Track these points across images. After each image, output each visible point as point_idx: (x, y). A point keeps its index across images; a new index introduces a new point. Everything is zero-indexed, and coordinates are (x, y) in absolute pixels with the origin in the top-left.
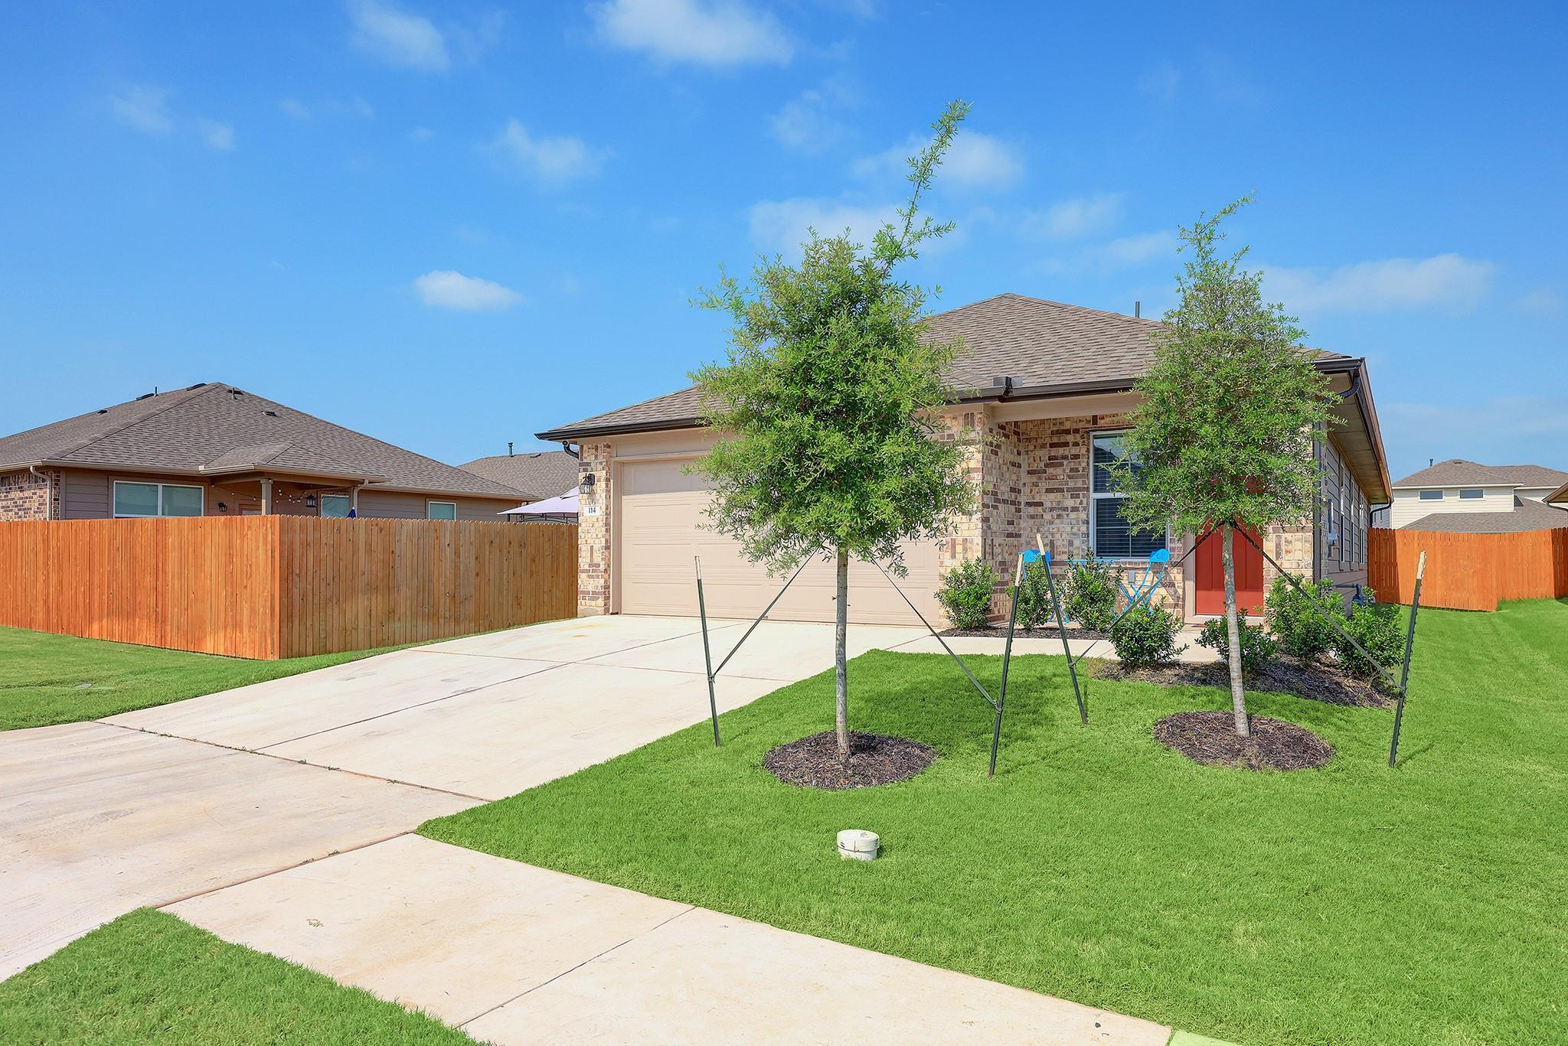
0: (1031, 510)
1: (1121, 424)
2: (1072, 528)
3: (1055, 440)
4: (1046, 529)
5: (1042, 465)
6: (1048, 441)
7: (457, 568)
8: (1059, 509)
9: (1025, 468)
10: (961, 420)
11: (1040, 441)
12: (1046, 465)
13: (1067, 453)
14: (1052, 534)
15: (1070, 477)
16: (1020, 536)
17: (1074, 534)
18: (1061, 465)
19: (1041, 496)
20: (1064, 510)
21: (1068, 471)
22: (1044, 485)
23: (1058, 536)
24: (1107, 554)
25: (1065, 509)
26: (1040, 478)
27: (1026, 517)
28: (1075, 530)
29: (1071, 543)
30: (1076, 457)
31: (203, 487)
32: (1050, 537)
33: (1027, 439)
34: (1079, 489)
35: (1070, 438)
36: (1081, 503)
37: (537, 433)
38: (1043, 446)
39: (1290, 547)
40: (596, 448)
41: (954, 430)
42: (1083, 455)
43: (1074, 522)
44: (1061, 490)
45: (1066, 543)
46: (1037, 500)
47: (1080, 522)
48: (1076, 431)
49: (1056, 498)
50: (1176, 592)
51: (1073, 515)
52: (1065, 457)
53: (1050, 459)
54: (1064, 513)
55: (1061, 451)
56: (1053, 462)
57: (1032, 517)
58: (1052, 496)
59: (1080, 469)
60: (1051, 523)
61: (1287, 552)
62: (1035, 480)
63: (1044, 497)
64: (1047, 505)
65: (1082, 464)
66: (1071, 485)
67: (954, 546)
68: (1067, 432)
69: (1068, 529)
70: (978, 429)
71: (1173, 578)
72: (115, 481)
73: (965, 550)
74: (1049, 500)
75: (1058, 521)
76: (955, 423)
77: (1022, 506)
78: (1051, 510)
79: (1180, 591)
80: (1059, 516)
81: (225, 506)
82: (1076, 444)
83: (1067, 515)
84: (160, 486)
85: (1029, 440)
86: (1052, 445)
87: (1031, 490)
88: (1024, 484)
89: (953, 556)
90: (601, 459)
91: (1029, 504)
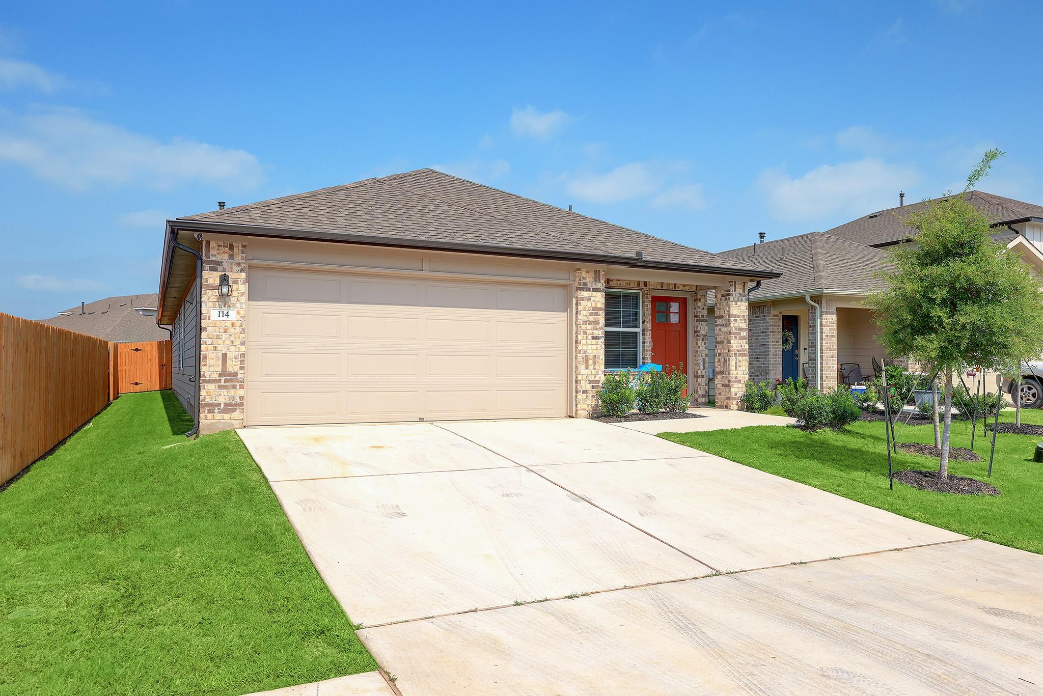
10: (592, 274)
40: (231, 247)
41: (587, 280)
67: (587, 361)
70: (602, 281)
73: (594, 363)
76: (588, 275)
89: (587, 368)
90: (238, 259)
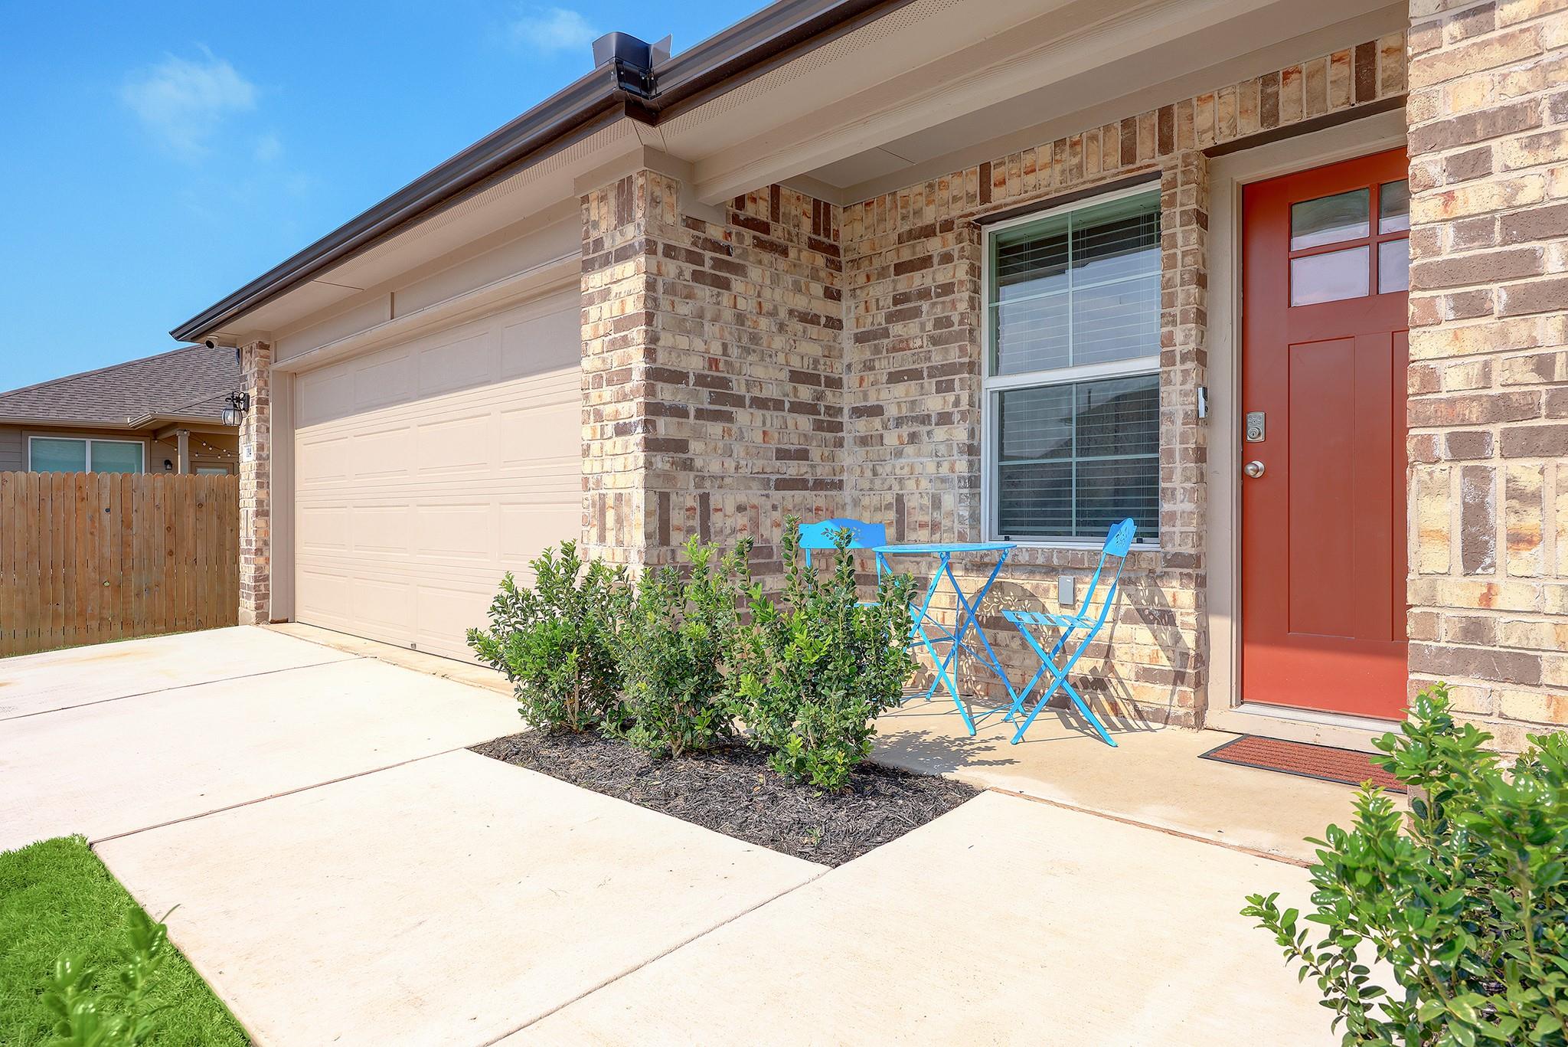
0: (861, 426)
1: (1043, 190)
2: (939, 465)
3: (906, 255)
4: (888, 469)
5: (881, 318)
6: (892, 259)
7: (125, 544)
8: (914, 419)
9: (849, 328)
10: (612, 200)
11: (877, 263)
12: (891, 318)
13: (928, 282)
14: (901, 481)
15: (935, 341)
16: (839, 485)
17: (943, 480)
18: (916, 313)
19: (878, 391)
20: (923, 423)
21: (929, 326)
22: (885, 365)
23: (911, 484)
24: (1024, 528)
25: (925, 420)
26: (877, 350)
27: (852, 441)
28: (945, 470)
29: (937, 503)
30: (947, 289)
31: (143, 442)
32: (896, 488)
33: (852, 261)
34: (952, 369)
35: (934, 246)
36: (957, 403)
37: (171, 330)
38: (882, 273)
39: (1531, 520)
40: (251, 351)
41: (603, 228)
42: (961, 282)
43: (942, 449)
44: (915, 375)
45: (926, 501)
46: (872, 402)
47: (955, 451)
48: (947, 226)
49: (907, 395)
50: (1177, 638)
51: (940, 433)
52: (924, 294)
53: (896, 301)
54: (923, 429)
55: (917, 280)
56: (903, 307)
57: (864, 441)
58: (900, 390)
59: (956, 319)
60: (899, 454)
61: (1519, 540)
62: (868, 355)
63: (884, 395)
64: (892, 411)
65: (958, 305)
66: (937, 359)
67: (603, 513)
68: (928, 232)
69: (931, 468)
70: (639, 214)
71: (1169, 599)
72: (30, 437)
73: (620, 522)
74: (894, 398)
75: (910, 450)
77: (845, 418)
78: (899, 422)
79: (1189, 639)
80: (913, 438)
81: (171, 465)
82: (947, 258)
83: (929, 433)
84: (88, 442)
85: (855, 263)
86: (901, 268)
87: (862, 380)
88: (849, 366)
89: (602, 538)
90: (254, 367)
91: (858, 412)
